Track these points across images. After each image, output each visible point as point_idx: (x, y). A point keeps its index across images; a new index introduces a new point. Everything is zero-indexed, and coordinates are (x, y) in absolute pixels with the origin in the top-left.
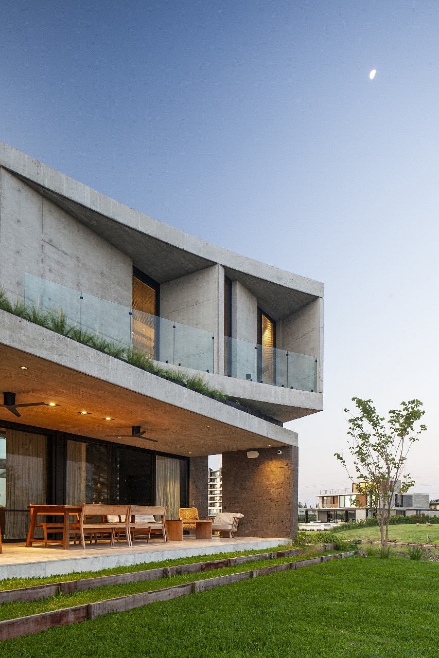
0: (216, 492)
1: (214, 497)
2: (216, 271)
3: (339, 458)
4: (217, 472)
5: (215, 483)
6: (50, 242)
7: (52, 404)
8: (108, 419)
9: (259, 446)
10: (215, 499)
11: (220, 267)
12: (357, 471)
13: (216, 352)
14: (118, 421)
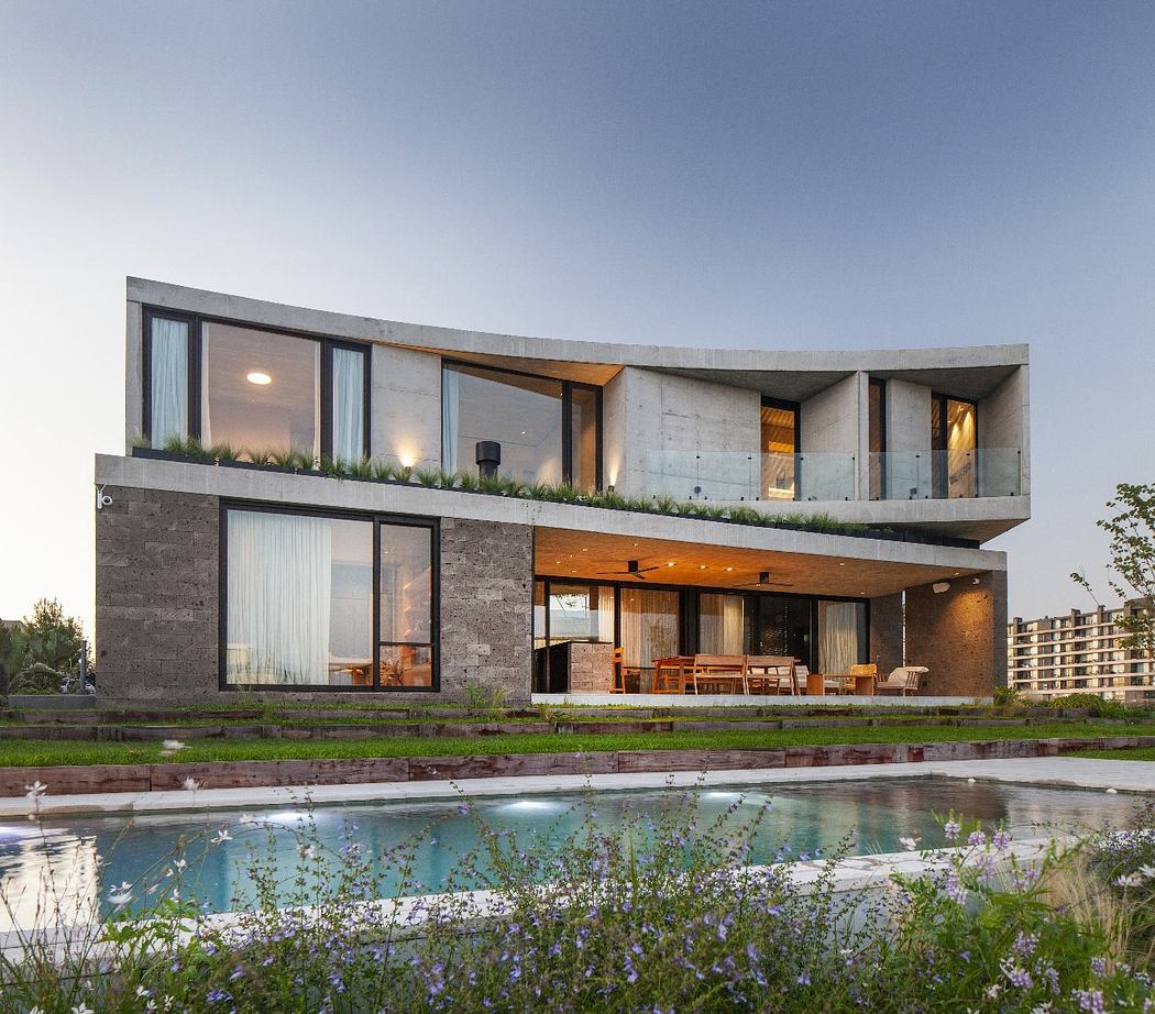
0: (1089, 658)
1: (1085, 668)
2: (856, 382)
3: (1077, 578)
4: (1091, 615)
5: (1088, 638)
6: (670, 413)
7: (671, 564)
8: (730, 569)
9: (946, 576)
10: (1088, 672)
11: (861, 374)
12: (1121, 595)
13: (857, 475)
14: (739, 570)
